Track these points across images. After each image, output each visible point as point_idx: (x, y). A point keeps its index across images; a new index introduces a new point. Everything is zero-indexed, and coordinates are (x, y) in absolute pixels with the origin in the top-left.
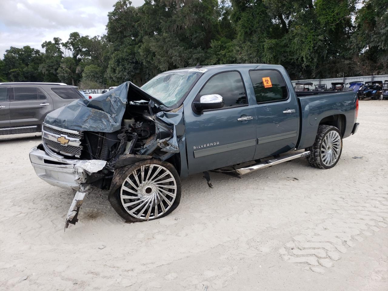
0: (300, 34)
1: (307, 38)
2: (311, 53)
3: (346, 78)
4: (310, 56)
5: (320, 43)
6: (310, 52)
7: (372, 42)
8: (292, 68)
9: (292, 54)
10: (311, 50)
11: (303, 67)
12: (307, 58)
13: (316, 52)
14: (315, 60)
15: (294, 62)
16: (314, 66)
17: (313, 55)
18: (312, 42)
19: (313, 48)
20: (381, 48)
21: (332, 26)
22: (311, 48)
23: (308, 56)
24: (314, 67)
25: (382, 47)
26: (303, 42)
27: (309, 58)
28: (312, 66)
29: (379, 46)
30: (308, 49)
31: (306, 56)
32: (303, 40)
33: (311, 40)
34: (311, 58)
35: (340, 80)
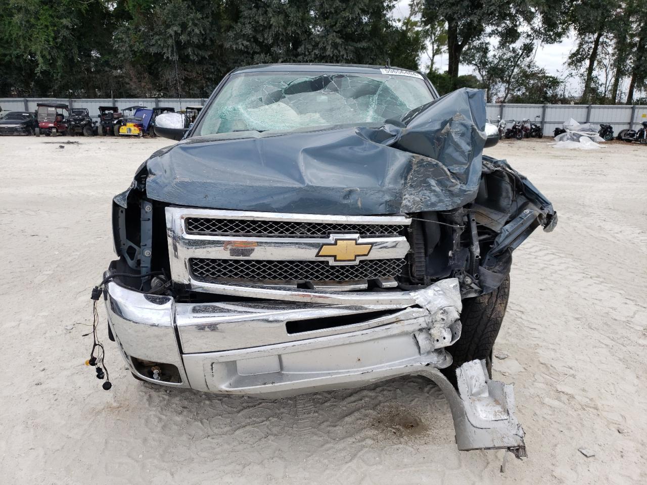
0: (23, 9)
1: (39, 19)
2: (52, 48)
3: (116, 99)
4: (50, 54)
5: (64, 32)
6: (50, 47)
7: (153, 45)
8: (6, 74)
9: (6, 46)
10: (51, 43)
11: (37, 73)
12: (43, 56)
13: (59, 47)
14: (59, 63)
15: (10, 62)
16: (58, 73)
17: (55, 52)
18: (50, 28)
19: (55, 38)
20: (168, 58)
21: (82, 4)
22: (51, 39)
23: (46, 53)
24: (57, 75)
25: (170, 56)
26: (32, 26)
27: (48, 57)
28: (54, 72)
29: (164, 53)
30: (45, 40)
31: (41, 52)
32: (32, 21)
33: (48, 24)
34: (52, 57)
35: (107, 103)
